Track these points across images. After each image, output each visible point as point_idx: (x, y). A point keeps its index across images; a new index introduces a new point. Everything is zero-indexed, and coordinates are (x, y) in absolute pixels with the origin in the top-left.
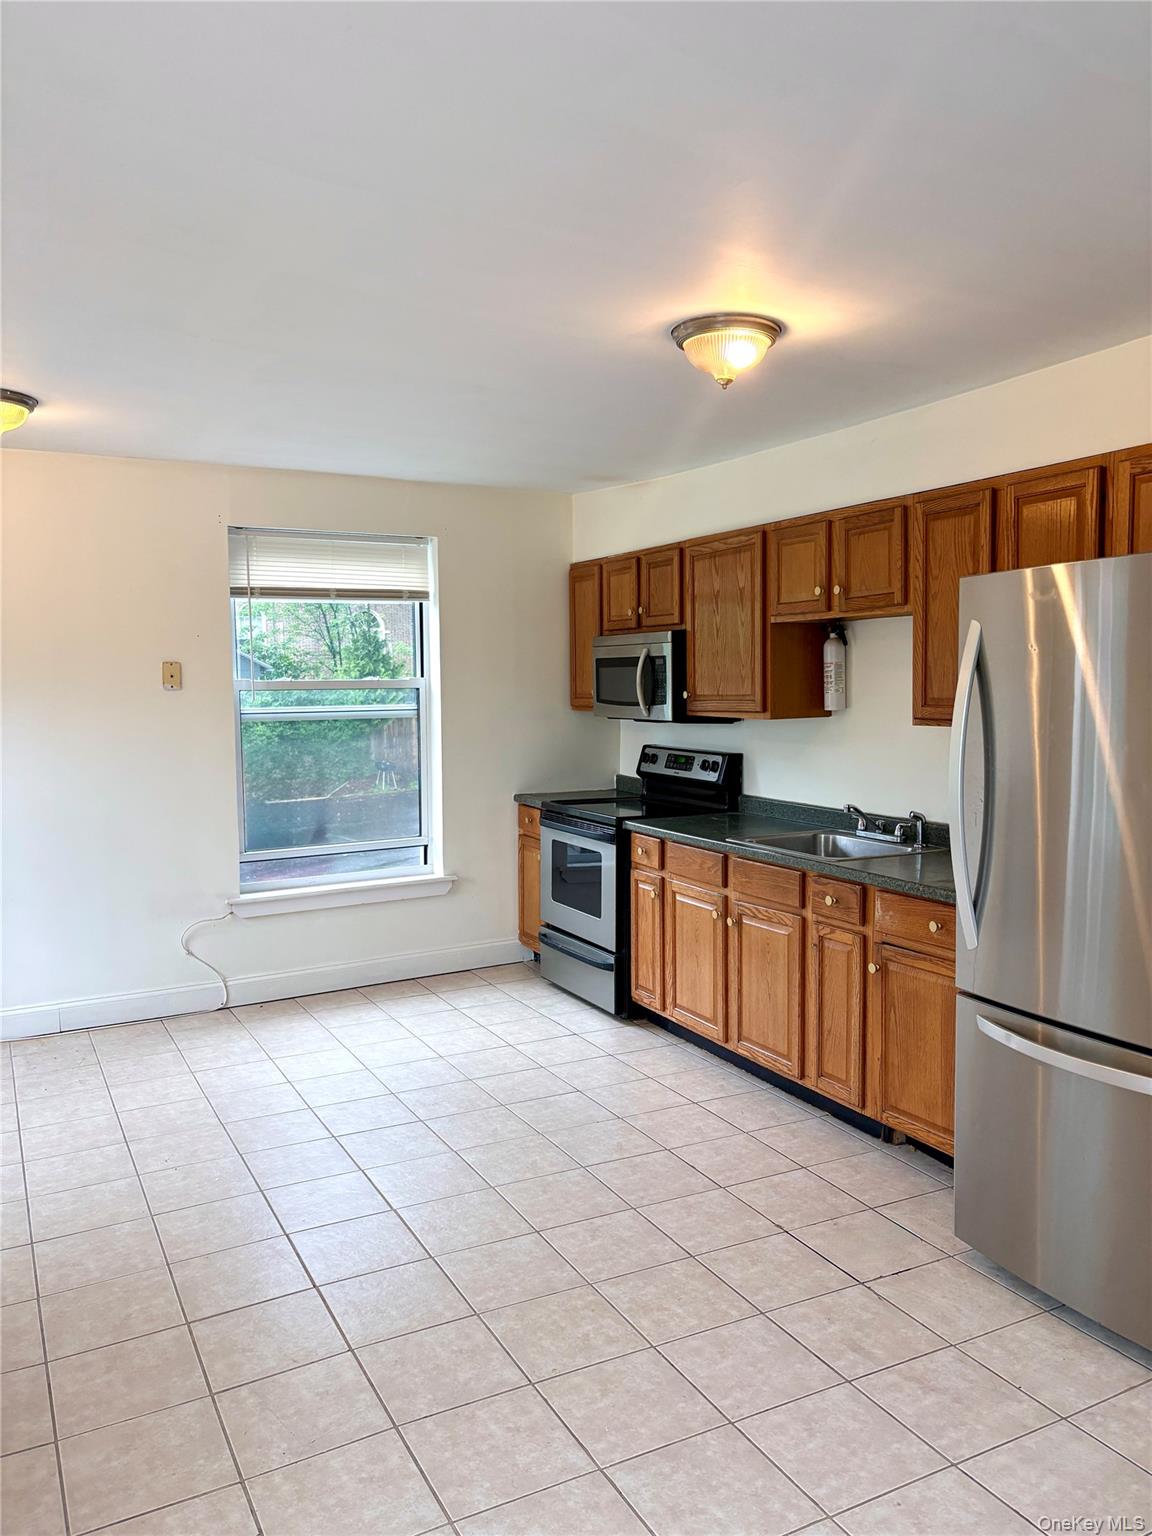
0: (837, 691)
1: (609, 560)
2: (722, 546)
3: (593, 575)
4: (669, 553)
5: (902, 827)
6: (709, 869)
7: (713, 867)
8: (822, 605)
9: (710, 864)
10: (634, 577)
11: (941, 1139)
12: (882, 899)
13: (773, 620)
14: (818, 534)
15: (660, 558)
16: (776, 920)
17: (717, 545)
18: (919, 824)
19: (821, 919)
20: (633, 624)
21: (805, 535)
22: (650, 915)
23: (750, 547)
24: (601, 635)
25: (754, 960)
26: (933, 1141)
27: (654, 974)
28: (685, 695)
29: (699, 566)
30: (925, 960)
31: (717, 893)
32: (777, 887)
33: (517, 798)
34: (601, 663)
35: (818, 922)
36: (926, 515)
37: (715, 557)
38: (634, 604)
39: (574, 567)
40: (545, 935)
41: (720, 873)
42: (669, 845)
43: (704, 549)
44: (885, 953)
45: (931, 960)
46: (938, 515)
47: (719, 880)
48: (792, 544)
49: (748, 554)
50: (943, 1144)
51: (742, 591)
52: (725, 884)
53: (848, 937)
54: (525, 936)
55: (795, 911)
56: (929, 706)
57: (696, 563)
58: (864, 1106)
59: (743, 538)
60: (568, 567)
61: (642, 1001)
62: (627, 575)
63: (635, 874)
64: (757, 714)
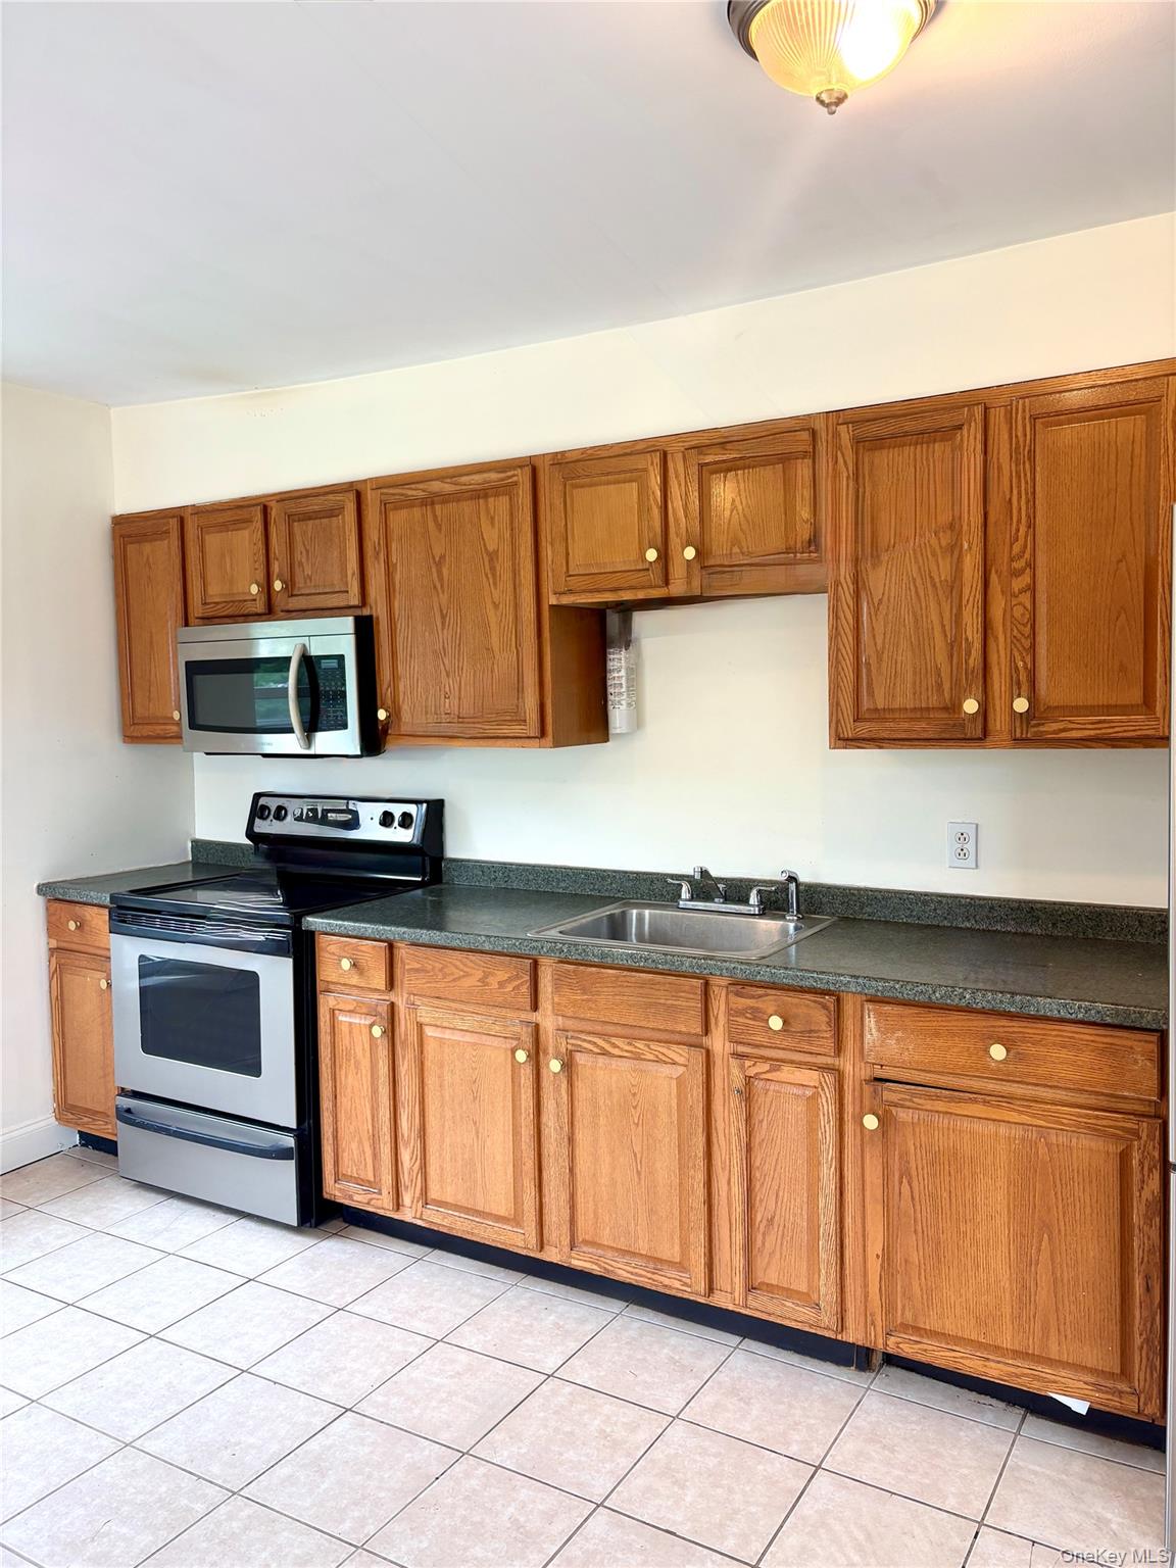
0: (629, 705)
1: (199, 511)
2: (448, 488)
3: (167, 532)
4: (339, 497)
5: (759, 892)
6: (501, 984)
7: (510, 980)
8: (655, 576)
9: (502, 975)
10: (259, 535)
11: (1013, 1370)
12: (879, 1015)
13: (553, 601)
14: (645, 470)
15: (315, 505)
16: (652, 1057)
17: (436, 486)
18: (793, 886)
19: (741, 1049)
20: (260, 607)
21: (619, 473)
22: (365, 1063)
23: (507, 489)
24: (187, 624)
25: (602, 1121)
26: (995, 1373)
27: (375, 1156)
28: (382, 715)
29: (398, 519)
30: (975, 1101)
31: (517, 1021)
32: (650, 1005)
33: (42, 889)
34: (194, 669)
35: (737, 1055)
36: (857, 442)
37: (433, 503)
38: (261, 575)
39: (119, 522)
40: (128, 1111)
41: (525, 989)
42: (403, 952)
43: (410, 493)
44: (887, 1095)
45: (985, 1102)
46: (878, 443)
47: (527, 1001)
48: (596, 485)
49: (504, 500)
50: (1017, 1376)
51: (493, 556)
52: (535, 1007)
53: (810, 1077)
54: (66, 1109)
55: (693, 1040)
56: (866, 720)
57: (391, 515)
58: (843, 1328)
59: (493, 476)
60: (109, 521)
61: (351, 1198)
62: (246, 533)
63: (325, 1003)
64: (531, 741)
